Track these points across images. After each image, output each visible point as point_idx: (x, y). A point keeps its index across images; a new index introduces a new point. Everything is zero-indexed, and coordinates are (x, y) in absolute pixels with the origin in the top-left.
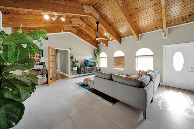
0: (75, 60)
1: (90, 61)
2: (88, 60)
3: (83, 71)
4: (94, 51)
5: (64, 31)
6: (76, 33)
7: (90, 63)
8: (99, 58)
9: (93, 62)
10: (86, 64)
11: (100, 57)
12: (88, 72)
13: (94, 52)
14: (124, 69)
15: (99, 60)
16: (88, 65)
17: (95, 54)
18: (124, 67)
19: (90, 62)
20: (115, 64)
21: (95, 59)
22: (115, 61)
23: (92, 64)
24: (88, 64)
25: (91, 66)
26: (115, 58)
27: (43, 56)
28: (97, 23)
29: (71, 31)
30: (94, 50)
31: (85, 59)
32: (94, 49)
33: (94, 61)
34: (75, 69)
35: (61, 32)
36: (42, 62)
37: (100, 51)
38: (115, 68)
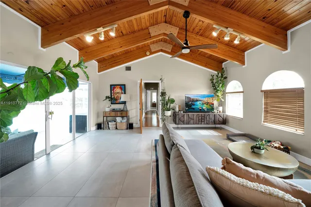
0: (169, 98)
1: (200, 101)
2: (195, 98)
3: (182, 119)
4: (212, 80)
5: (151, 53)
6: (170, 51)
7: (198, 105)
8: (224, 94)
9: (207, 103)
10: (189, 105)
11: (226, 92)
12: (192, 121)
13: (212, 82)
15: (224, 98)
16: (193, 109)
17: (214, 86)
19: (198, 103)
20: (266, 112)
21: (212, 97)
23: (205, 107)
25: (201, 111)
26: (268, 94)
27: (125, 93)
28: (187, 15)
29: (162, 51)
30: (211, 77)
31: (186, 96)
32: (213, 76)
33: (210, 100)
34: (169, 113)
35: (147, 56)
36: (122, 100)
37: (226, 78)
38: (268, 124)
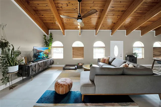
0: (13, 49)
1: (43, 52)
3: (34, 69)
9: (46, 53)
10: (37, 56)
14: (83, 59)
15: (51, 50)
18: (83, 57)
19: (42, 53)
20: (73, 54)
22: (73, 52)
23: (45, 56)
24: (39, 57)
30: (44, 37)
37: (53, 39)
38: (74, 59)
